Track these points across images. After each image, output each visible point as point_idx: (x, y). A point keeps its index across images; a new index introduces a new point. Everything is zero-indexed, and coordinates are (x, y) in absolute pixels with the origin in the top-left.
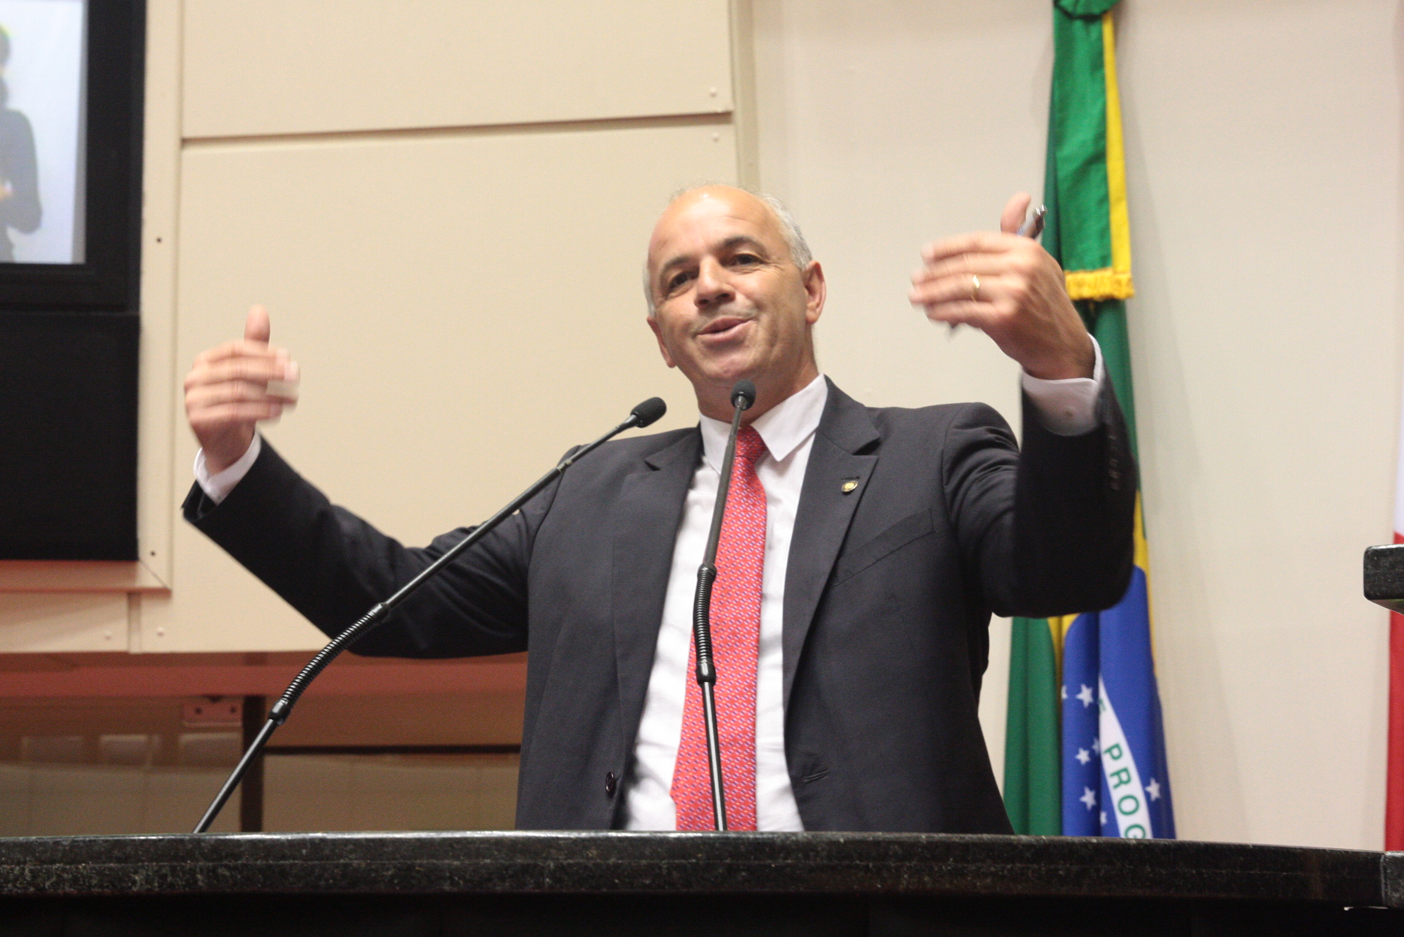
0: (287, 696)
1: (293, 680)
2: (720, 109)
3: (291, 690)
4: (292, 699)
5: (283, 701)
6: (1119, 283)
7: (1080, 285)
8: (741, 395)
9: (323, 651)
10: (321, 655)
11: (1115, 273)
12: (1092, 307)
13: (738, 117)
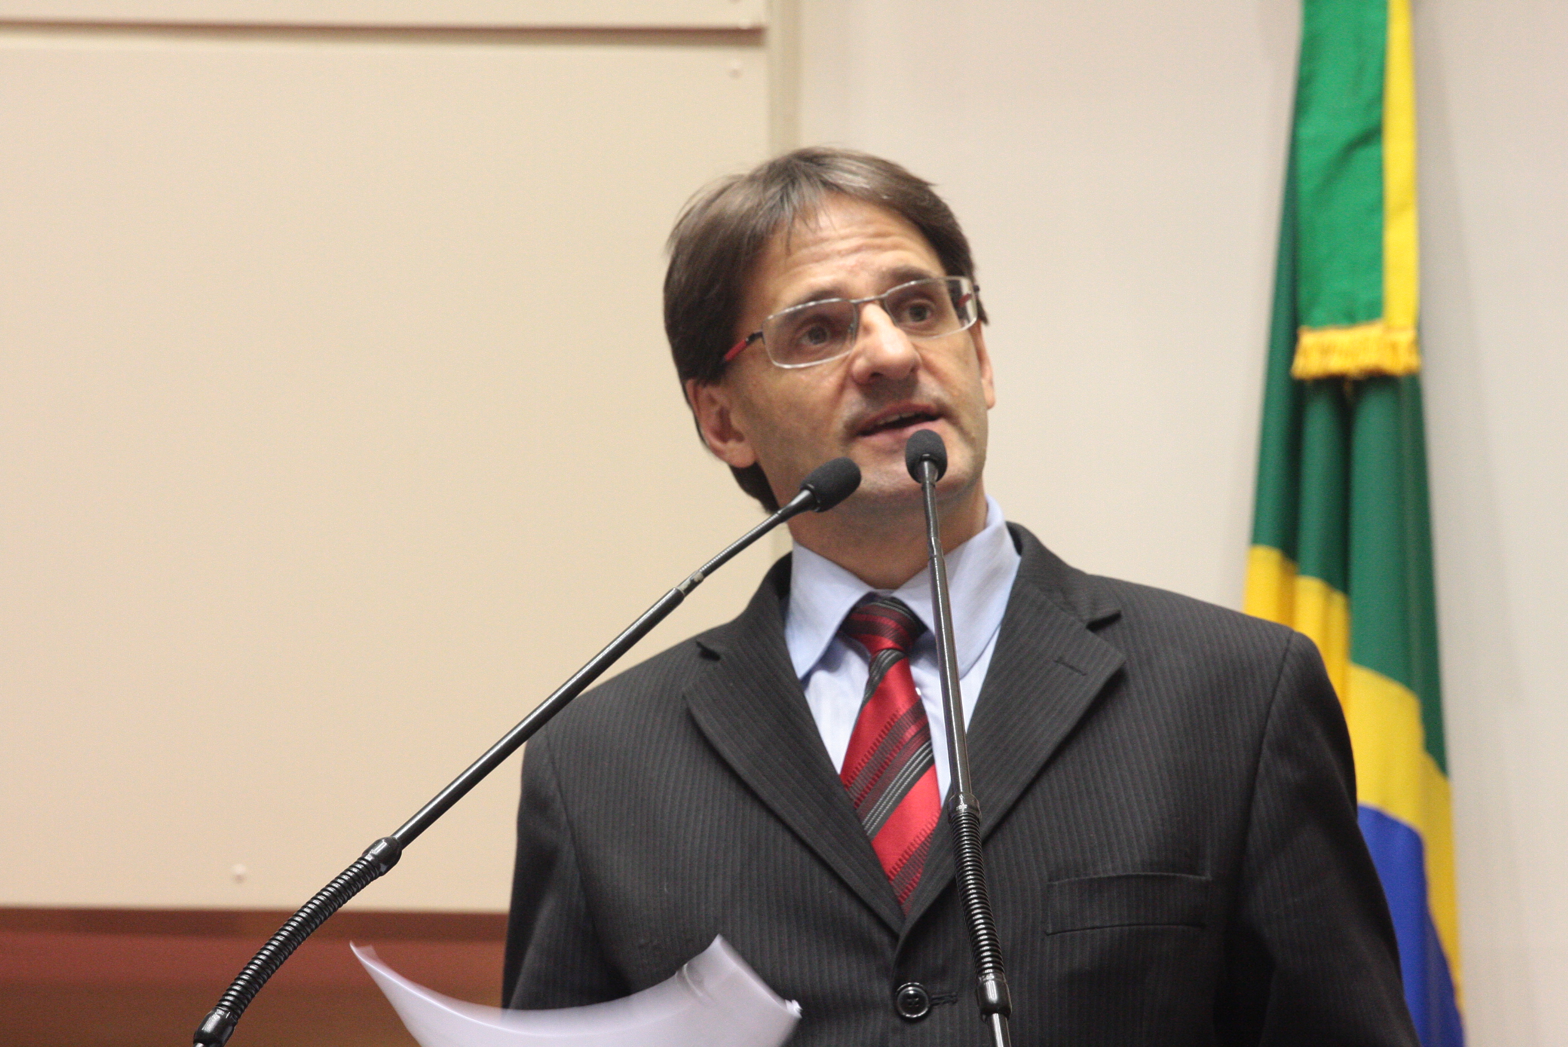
0: (226, 1003)
1: (241, 970)
2: (743, 20)
3: (233, 993)
4: (237, 1009)
5: (221, 1012)
6: (1394, 347)
7: (1326, 351)
8: (926, 459)
9: (301, 911)
10: (298, 919)
11: (1389, 329)
12: (1348, 389)
13: (774, 37)
